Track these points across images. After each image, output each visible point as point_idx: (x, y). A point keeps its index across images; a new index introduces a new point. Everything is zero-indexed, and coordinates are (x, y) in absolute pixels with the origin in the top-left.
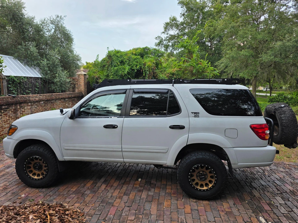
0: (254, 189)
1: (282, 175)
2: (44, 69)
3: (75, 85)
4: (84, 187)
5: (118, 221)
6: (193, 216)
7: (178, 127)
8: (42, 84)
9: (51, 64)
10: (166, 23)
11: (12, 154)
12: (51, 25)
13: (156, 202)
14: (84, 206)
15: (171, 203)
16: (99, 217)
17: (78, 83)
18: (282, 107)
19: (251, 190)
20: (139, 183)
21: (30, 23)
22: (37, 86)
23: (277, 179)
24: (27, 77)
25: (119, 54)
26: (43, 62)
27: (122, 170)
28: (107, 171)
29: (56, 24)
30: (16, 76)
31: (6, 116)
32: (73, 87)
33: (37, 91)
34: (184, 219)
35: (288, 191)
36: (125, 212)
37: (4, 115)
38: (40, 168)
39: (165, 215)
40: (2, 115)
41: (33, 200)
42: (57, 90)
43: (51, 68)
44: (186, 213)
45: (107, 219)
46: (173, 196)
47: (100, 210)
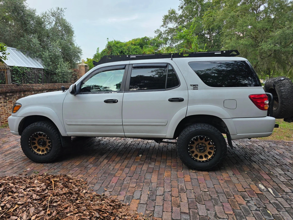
0: (254, 162)
1: (281, 151)
2: (46, 60)
3: (76, 76)
4: (87, 162)
5: (120, 188)
6: (193, 184)
7: (177, 99)
8: (45, 75)
9: (53, 56)
10: (165, 16)
11: (17, 131)
12: (53, 18)
13: (156, 173)
14: (87, 176)
15: (171, 173)
16: (102, 185)
17: (80, 75)
18: (281, 80)
19: (250, 163)
20: (140, 158)
21: (31, 15)
22: (40, 77)
23: (276, 154)
24: (30, 68)
25: (119, 44)
26: (45, 53)
27: (123, 148)
28: (109, 150)
29: (57, 16)
30: (19, 66)
31: (11, 103)
32: (75, 79)
33: (40, 82)
34: (184, 186)
35: (288, 164)
36: (126, 181)
37: (9, 102)
38: (44, 144)
39: (165, 183)
40: (7, 102)
41: (39, 173)
42: (59, 81)
43: (53, 59)
44: (185, 181)
45: (109, 186)
46: (172, 168)
47: (103, 180)
